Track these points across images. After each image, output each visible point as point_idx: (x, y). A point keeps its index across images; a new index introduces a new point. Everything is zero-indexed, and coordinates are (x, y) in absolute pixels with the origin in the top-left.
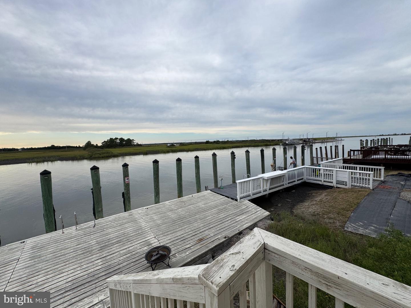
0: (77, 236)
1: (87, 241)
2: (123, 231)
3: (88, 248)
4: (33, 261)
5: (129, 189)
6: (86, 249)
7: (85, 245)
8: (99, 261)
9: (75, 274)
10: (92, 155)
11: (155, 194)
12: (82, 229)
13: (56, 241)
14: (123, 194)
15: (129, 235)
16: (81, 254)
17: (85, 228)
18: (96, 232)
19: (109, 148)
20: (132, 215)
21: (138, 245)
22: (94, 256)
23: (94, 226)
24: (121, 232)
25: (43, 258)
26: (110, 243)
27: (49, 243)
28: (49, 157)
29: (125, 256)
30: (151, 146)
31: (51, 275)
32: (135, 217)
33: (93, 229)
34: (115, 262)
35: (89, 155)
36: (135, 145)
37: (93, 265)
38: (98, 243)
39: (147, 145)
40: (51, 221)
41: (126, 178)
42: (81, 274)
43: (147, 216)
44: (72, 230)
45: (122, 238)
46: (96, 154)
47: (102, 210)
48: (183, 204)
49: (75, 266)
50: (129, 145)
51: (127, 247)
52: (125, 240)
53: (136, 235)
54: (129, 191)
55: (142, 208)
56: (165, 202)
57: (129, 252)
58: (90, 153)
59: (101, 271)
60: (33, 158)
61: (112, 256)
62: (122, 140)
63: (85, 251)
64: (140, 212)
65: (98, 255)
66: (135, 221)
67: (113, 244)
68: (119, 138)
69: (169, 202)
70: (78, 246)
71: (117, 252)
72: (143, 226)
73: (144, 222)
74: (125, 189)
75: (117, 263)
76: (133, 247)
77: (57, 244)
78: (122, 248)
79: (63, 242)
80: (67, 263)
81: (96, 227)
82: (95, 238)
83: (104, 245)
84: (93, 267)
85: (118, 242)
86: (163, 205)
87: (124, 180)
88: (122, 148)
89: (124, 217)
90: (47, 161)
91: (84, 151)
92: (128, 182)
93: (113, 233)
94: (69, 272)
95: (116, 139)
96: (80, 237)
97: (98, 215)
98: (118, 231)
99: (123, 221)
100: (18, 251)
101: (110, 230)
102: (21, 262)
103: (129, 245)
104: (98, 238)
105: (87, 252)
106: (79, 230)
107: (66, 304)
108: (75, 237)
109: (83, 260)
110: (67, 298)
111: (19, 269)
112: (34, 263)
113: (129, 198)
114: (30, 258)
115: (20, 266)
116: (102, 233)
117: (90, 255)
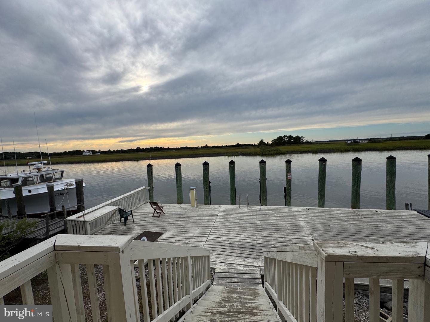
0: (248, 213)
1: (254, 219)
3: (254, 225)
4: (223, 219)
5: (291, 185)
6: (252, 224)
7: (252, 222)
8: (261, 237)
9: (245, 238)
11: (319, 197)
12: (251, 210)
13: (235, 212)
14: (285, 188)
15: (286, 228)
16: (249, 227)
17: (253, 210)
18: (260, 215)
19: (278, 146)
20: (291, 211)
21: (294, 240)
22: (257, 232)
23: (260, 210)
24: (280, 222)
25: (228, 220)
26: (270, 227)
27: (232, 212)
28: (235, 152)
29: (281, 243)
30: (323, 144)
31: (232, 233)
32: (294, 214)
33: (258, 212)
34: (272, 244)
35: (261, 152)
36: (303, 143)
37: (256, 238)
38: (261, 224)
39: (319, 143)
40: (234, 197)
41: (288, 174)
42: (248, 241)
43: (307, 217)
44: (244, 208)
45: (280, 228)
46: (266, 151)
47: (266, 198)
48: (359, 218)
49: (245, 234)
50: (297, 143)
51: (284, 237)
52: (282, 230)
53: (293, 230)
54: (291, 187)
55: (303, 207)
56: (332, 208)
57: (284, 241)
58: (262, 151)
59: (261, 245)
60: (227, 153)
61: (270, 238)
62: (290, 137)
63: (252, 226)
64: (300, 210)
65: (260, 233)
66: (294, 217)
67: (272, 229)
68: (287, 136)
69: (337, 210)
70: (247, 221)
71: (275, 237)
72: (302, 225)
73: (303, 221)
74: (286, 185)
75: (274, 245)
76: (290, 239)
78: (279, 236)
79: (239, 214)
80: (241, 229)
82: (259, 220)
83: (265, 227)
84: (256, 240)
85: (276, 229)
86: (328, 211)
87: (287, 176)
88: (290, 146)
89: (284, 210)
90: (234, 155)
91: (258, 148)
93: (273, 221)
94: (242, 236)
95: (285, 136)
96: (249, 215)
97: (263, 202)
98: (277, 220)
99: (283, 213)
100: (217, 210)
101: (271, 218)
102: (219, 218)
103: (286, 236)
104: (261, 220)
105: (253, 227)
106: (249, 209)
107: (238, 255)
108: (246, 213)
109: (250, 232)
110: (239, 252)
111: (217, 221)
112: (224, 221)
113: (290, 193)
114: (222, 217)
115: (218, 219)
116: (265, 217)
117: (254, 230)
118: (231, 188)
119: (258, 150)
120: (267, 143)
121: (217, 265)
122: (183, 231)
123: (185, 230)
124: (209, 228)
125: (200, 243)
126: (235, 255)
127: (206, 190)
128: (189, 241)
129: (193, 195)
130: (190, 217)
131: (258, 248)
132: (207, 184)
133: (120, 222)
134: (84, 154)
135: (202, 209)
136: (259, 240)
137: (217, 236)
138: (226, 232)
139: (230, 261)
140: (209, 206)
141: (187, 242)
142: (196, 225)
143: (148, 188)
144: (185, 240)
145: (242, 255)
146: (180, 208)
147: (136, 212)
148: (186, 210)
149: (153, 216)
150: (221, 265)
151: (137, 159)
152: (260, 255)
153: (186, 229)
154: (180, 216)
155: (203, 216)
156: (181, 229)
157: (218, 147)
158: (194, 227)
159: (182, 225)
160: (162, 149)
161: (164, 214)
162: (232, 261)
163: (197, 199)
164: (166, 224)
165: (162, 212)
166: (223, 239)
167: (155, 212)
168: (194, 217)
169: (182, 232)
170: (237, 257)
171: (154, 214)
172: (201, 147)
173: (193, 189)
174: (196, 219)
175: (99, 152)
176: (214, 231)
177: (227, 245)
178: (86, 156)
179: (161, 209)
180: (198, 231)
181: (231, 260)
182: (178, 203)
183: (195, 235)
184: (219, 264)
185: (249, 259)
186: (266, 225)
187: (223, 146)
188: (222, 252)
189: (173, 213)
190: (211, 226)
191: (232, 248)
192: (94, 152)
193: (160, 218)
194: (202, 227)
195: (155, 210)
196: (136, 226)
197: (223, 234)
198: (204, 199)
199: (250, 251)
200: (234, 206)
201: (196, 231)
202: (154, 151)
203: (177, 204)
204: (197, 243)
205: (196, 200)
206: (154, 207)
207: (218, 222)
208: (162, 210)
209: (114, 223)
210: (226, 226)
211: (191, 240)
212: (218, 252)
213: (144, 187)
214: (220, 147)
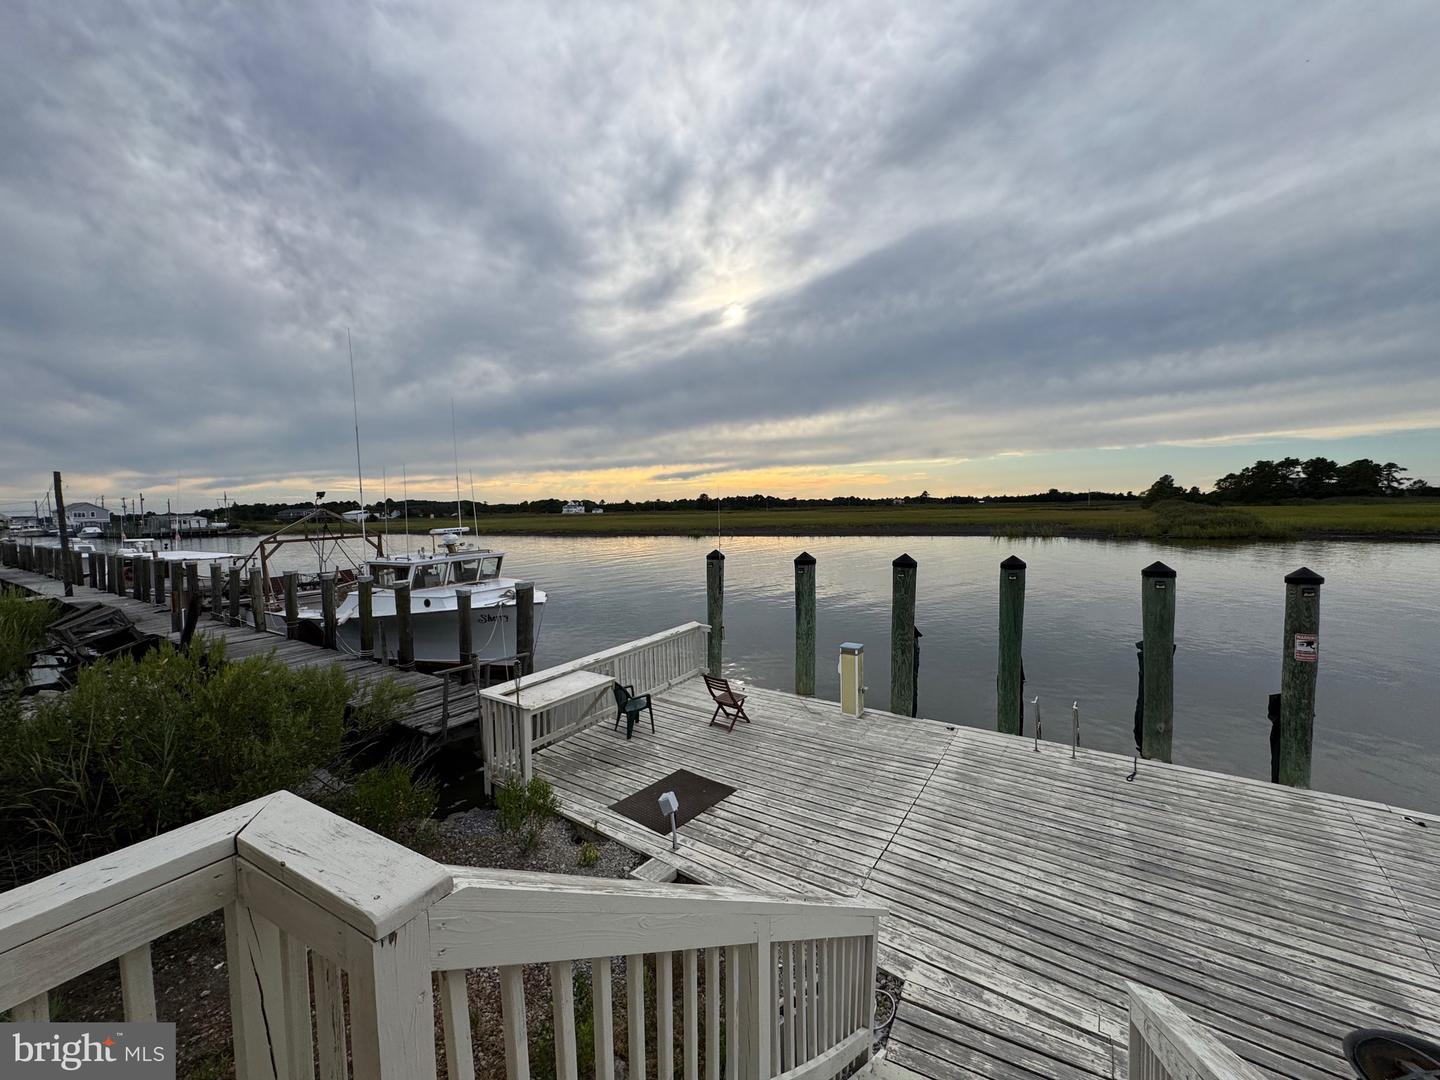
0: (1071, 780)
1: (1098, 812)
2: (1246, 856)
3: (1098, 836)
4: (961, 785)
5: (1311, 691)
6: (1091, 834)
7: (1090, 822)
8: (1127, 903)
10: (1170, 527)
12: (1089, 766)
13: (1016, 765)
14: (1275, 703)
15: (1274, 891)
16: (1074, 842)
17: (1101, 769)
18: (1133, 800)
19: (1248, 503)
20: (1309, 810)
21: (1319, 963)
22: (1110, 875)
24: (1235, 854)
25: (981, 790)
26: (1178, 866)
27: (1000, 761)
28: (1039, 524)
29: (1236, 961)
31: (990, 848)
32: (1328, 829)
33: (1125, 785)
34: (1188, 950)
35: (1158, 526)
36: (1399, 493)
37: (1105, 903)
38: (1132, 838)
40: (1013, 704)
41: (1297, 636)
42: (1063, 904)
43: (1409, 862)
44: (1059, 754)
45: (1238, 881)
46: (1187, 524)
47: (1169, 732)
49: (1051, 867)
50: (1361, 493)
51: (1257, 933)
52: (1248, 895)
53: (1316, 914)
54: (1310, 697)
55: (1383, 806)
57: (1259, 957)
58: (1163, 521)
60: (1003, 525)
62: (1320, 466)
63: (1086, 840)
64: (1364, 818)
65: (1126, 880)
66: (1322, 845)
67: (1192, 880)
68: (1304, 459)
70: (1068, 812)
71: (1204, 921)
72: (1372, 897)
74: (1286, 685)
75: (1192, 960)
76: (1292, 952)
77: (1019, 774)
78: (1229, 922)
79: (1032, 777)
80: (1032, 842)
81: (1135, 782)
82: (1126, 819)
83: (1153, 859)
84: (1101, 907)
85: (1211, 884)
87: (1289, 645)
88: (1314, 504)
89: (1263, 802)
90: (1034, 535)
91: (1146, 511)
92: (1311, 659)
93: (1199, 839)
94: (1033, 873)
95: (1290, 463)
96: (1080, 788)
97: (1150, 745)
98: (1224, 843)
99: (1257, 814)
100: (940, 743)
101: (1190, 822)
102: (942, 773)
103: (1267, 931)
104: (1136, 822)
105: (1092, 847)
106: (1080, 765)
107: (1008, 954)
108: (1065, 778)
109: (1075, 864)
110: (1013, 939)
111: (935, 784)
112: (961, 792)
113: (1306, 730)
114: (957, 773)
115: (937, 780)
116: (1154, 812)
117: (1098, 861)
118: (1003, 667)
119: (1146, 518)
120: (1194, 488)
121: (911, 969)
122: (803, 797)
123: (810, 794)
124: (899, 805)
125: (857, 858)
126: (995, 949)
127: (899, 659)
128: (818, 841)
129: (849, 671)
130: (831, 751)
131: (1109, 948)
132: (906, 637)
133: (617, 725)
134: (565, 511)
135: (879, 726)
136: (1122, 915)
137: (925, 848)
138: (966, 841)
139: (970, 969)
140: (909, 722)
141: (810, 841)
142: (850, 785)
143: (707, 628)
144: (803, 831)
145: (1028, 961)
146: (801, 708)
147: (666, 701)
148: (821, 721)
149: (713, 724)
150: (928, 974)
151: (696, 532)
152: (1115, 985)
153: (811, 791)
154: (800, 740)
155: (879, 755)
156: (795, 786)
157: (970, 501)
158: (843, 791)
159: (801, 773)
160: (772, 503)
161: (748, 721)
162: (980, 972)
163: (866, 688)
164: (749, 760)
165: (740, 714)
166: (950, 865)
167: (721, 710)
168: (847, 753)
169: (797, 801)
170: (1003, 964)
171: (717, 717)
172: (907, 498)
173: (851, 652)
174: (852, 760)
175: (602, 506)
176: (915, 825)
177: (963, 895)
178: (571, 515)
179: (739, 703)
180: (854, 810)
181: (977, 967)
182: (798, 693)
183: (840, 824)
184: (919, 967)
185: (1059, 987)
186: (1161, 852)
187: (988, 497)
188: (938, 922)
189: (775, 725)
190: (908, 800)
191: (982, 915)
192: (588, 505)
193: (732, 735)
194: (873, 799)
195: (721, 705)
196: (658, 747)
197: (953, 847)
198: (893, 691)
199: (1069, 951)
200: (1014, 736)
201: (847, 808)
202: (749, 509)
203: (795, 696)
204: (846, 855)
205: (861, 691)
206: (718, 693)
207: (937, 792)
208: (740, 709)
209: (602, 723)
210: (969, 816)
211: (824, 837)
212: (924, 917)
213: (695, 624)
214: (977, 500)
